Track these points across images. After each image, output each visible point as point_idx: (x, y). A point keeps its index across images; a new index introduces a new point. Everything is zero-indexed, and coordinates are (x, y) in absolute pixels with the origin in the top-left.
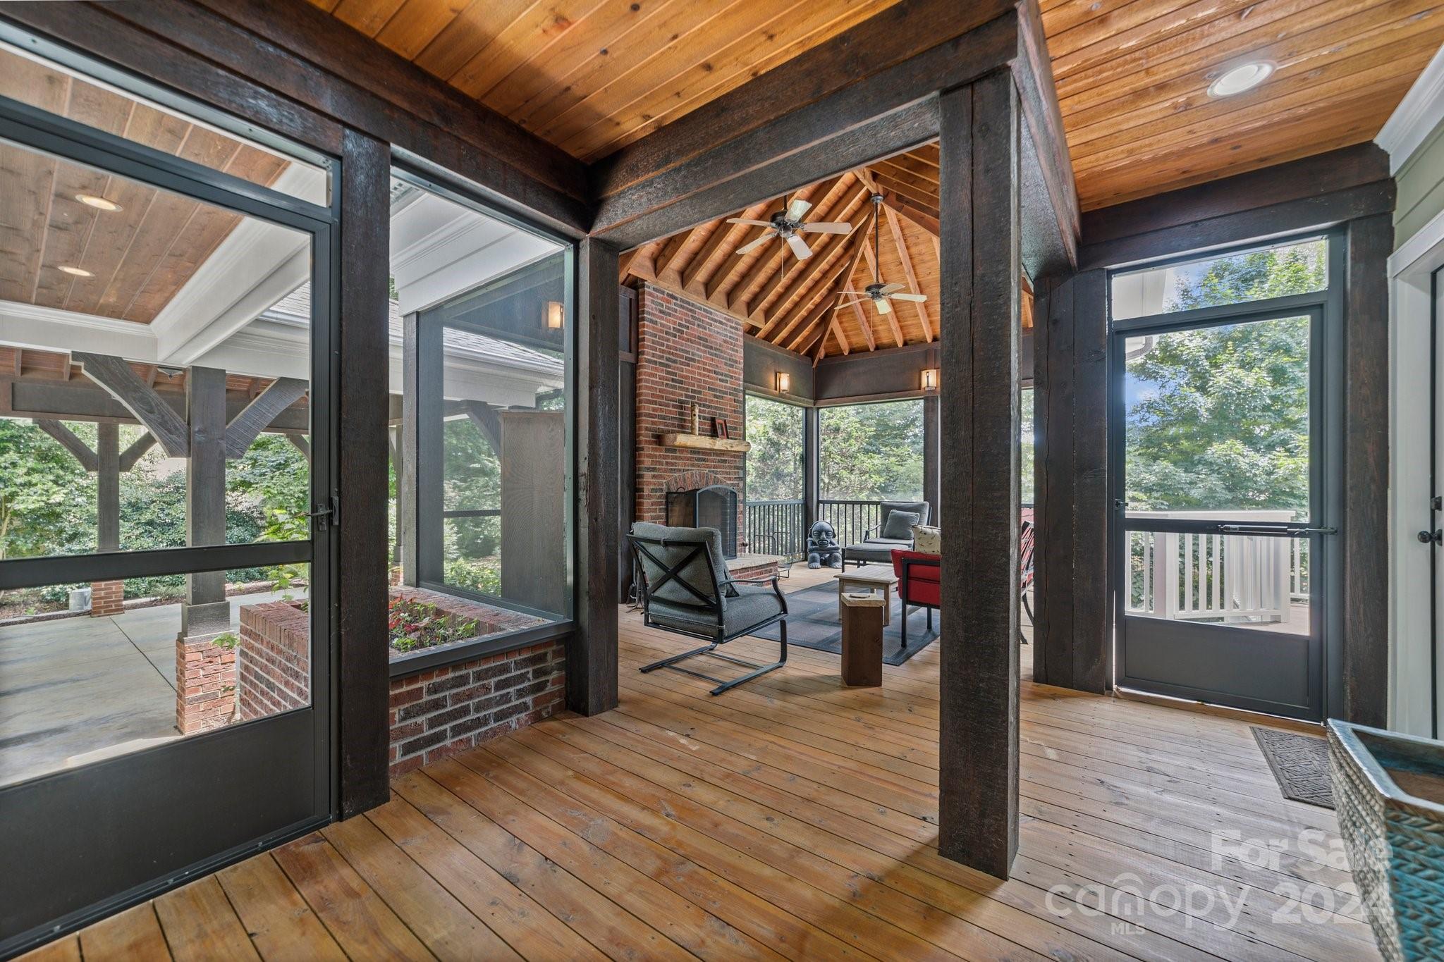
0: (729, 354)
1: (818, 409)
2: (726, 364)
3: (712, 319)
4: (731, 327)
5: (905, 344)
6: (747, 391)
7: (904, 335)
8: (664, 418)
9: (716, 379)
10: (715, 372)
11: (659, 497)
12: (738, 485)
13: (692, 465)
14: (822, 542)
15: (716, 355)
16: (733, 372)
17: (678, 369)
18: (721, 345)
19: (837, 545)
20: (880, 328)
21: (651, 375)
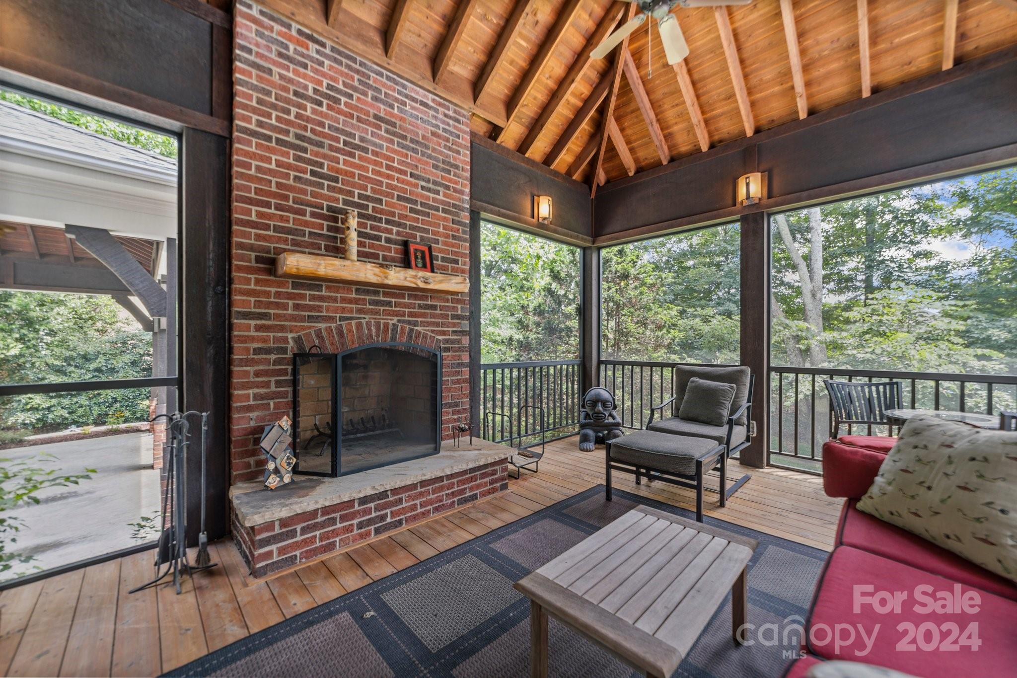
0: (441, 153)
1: (599, 249)
2: (435, 167)
3: (407, 96)
4: (446, 115)
5: (712, 146)
6: (483, 215)
7: (710, 134)
8: (289, 231)
9: (416, 186)
10: (412, 175)
11: (277, 362)
12: (459, 342)
13: (360, 311)
14: (598, 416)
15: (414, 150)
16: (450, 181)
17: (325, 156)
18: (424, 137)
19: (619, 420)
20: (675, 128)
21: (253, 156)
